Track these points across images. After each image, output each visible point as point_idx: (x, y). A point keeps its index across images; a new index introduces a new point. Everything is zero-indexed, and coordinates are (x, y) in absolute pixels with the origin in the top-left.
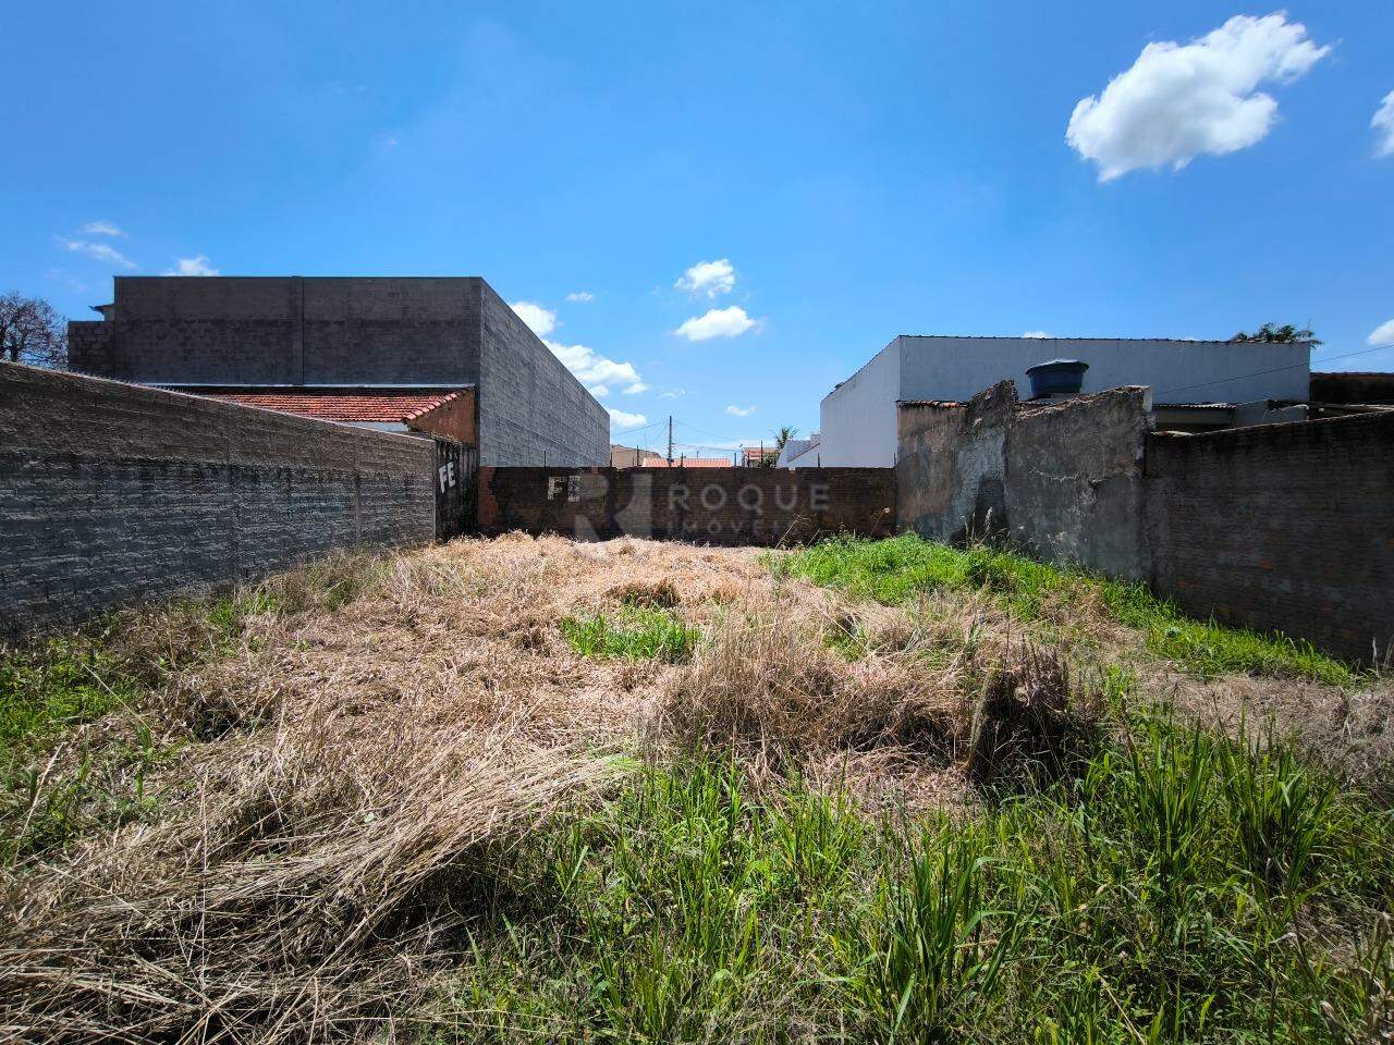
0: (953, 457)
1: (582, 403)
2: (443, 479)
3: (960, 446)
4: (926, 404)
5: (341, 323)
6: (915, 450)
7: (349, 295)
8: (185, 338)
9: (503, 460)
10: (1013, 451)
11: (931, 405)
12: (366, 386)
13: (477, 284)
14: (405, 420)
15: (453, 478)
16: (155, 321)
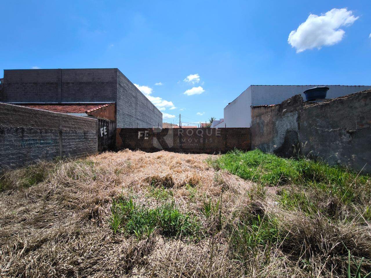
0: (274, 124)
1: (154, 110)
2: (102, 132)
3: (277, 120)
4: (262, 106)
5: (73, 83)
6: (258, 121)
7: (76, 74)
8: (25, 88)
9: (126, 126)
10: (302, 120)
11: (264, 106)
12: (81, 103)
13: (116, 70)
14: (86, 112)
15: (106, 132)
16: (16, 83)
